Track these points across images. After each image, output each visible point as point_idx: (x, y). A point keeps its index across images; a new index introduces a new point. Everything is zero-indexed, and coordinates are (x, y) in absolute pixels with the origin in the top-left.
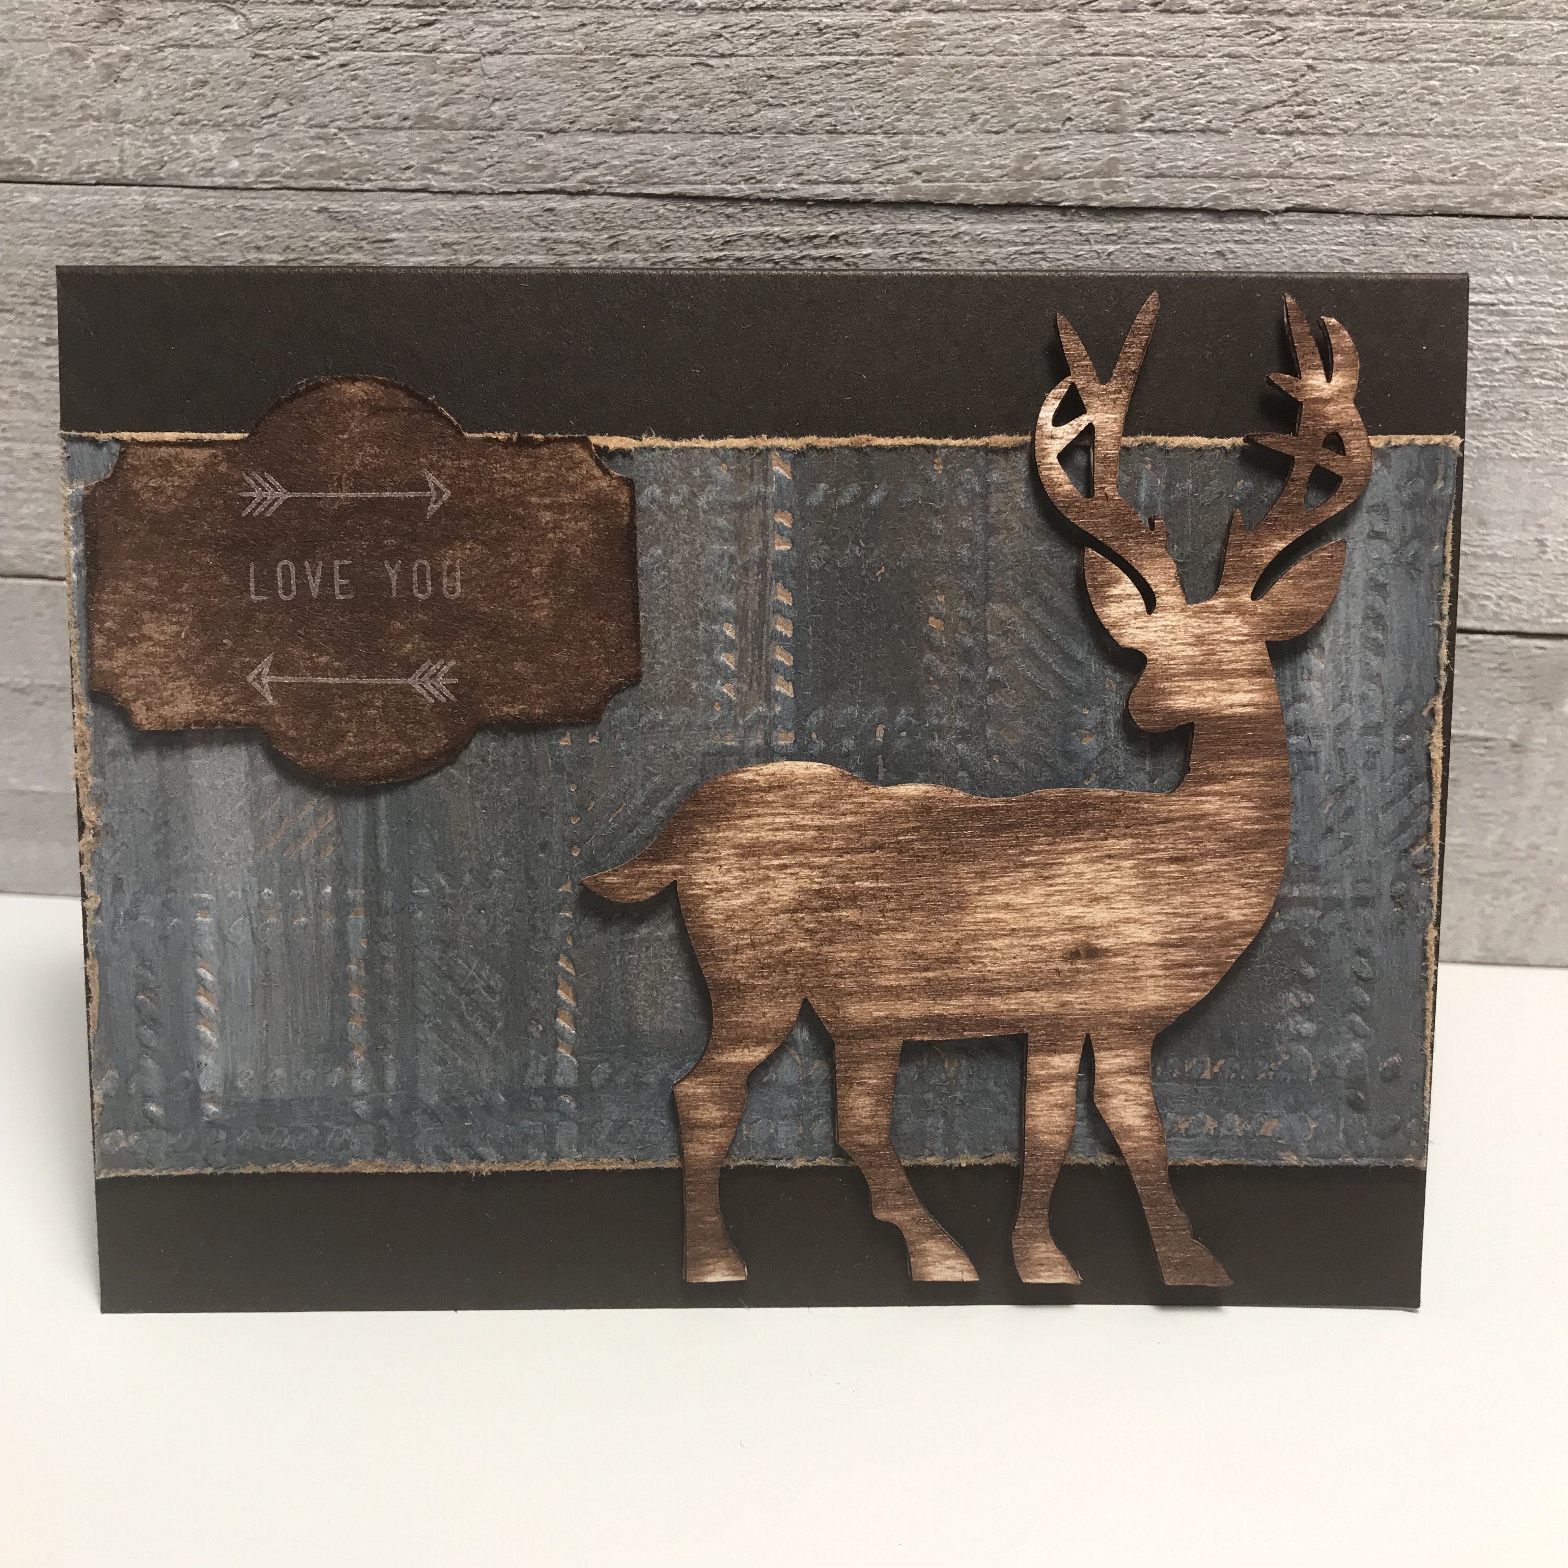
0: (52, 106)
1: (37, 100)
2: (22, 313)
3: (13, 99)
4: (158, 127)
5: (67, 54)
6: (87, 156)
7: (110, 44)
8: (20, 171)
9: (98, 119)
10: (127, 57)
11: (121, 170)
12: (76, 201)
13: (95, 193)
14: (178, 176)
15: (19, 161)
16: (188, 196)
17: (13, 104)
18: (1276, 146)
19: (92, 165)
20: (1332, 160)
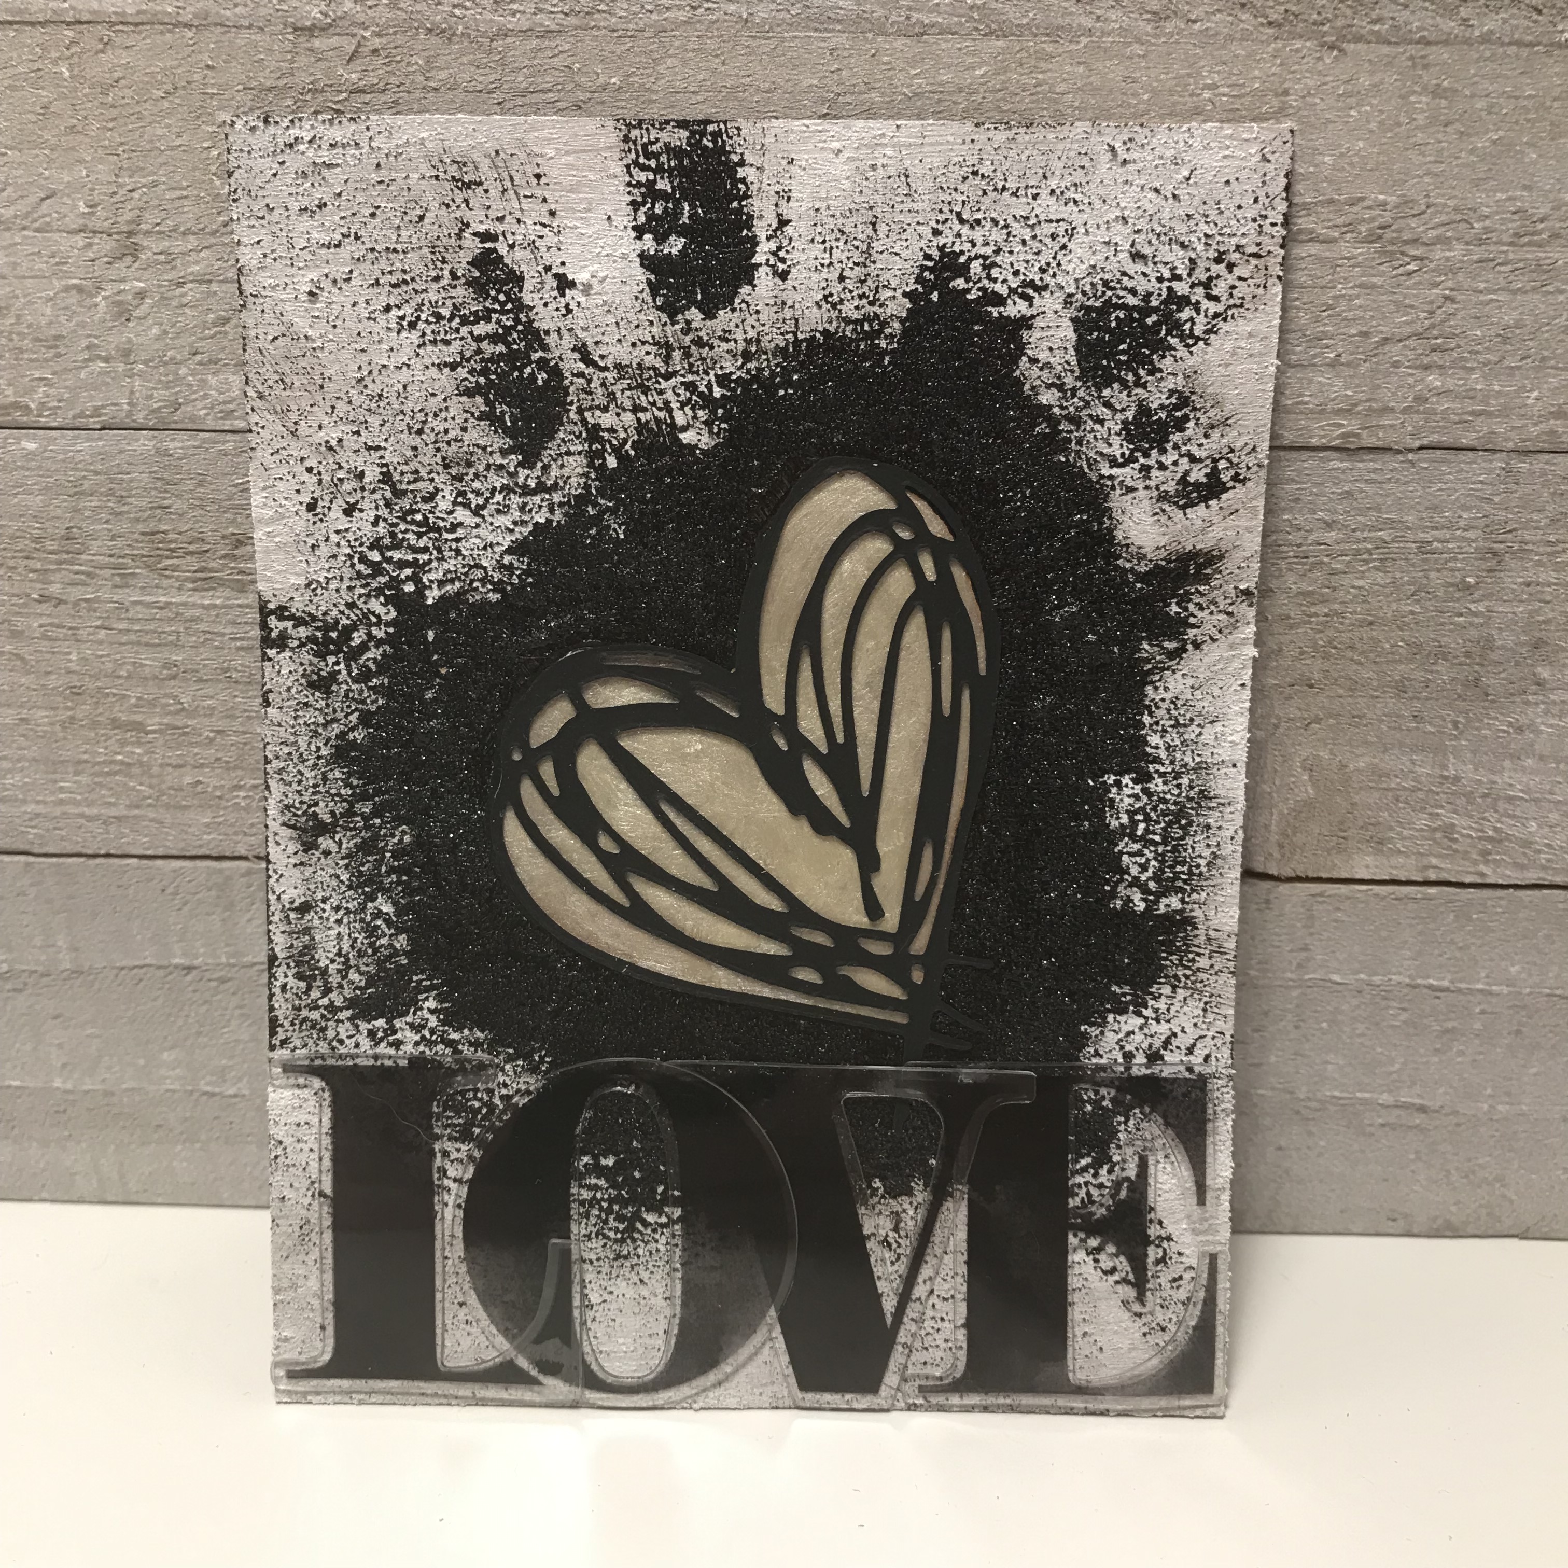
0: (56, 347)
1: (38, 340)
2: (15, 568)
3: (11, 340)
4: (172, 367)
5: (74, 292)
6: (92, 398)
7: (123, 280)
8: (18, 417)
9: (106, 360)
10: (141, 295)
11: (130, 414)
12: (78, 448)
13: (100, 439)
14: (193, 419)
15: (16, 406)
16: (204, 441)
17: (11, 345)
18: (1411, 380)
19: (97, 409)
20: (1471, 395)
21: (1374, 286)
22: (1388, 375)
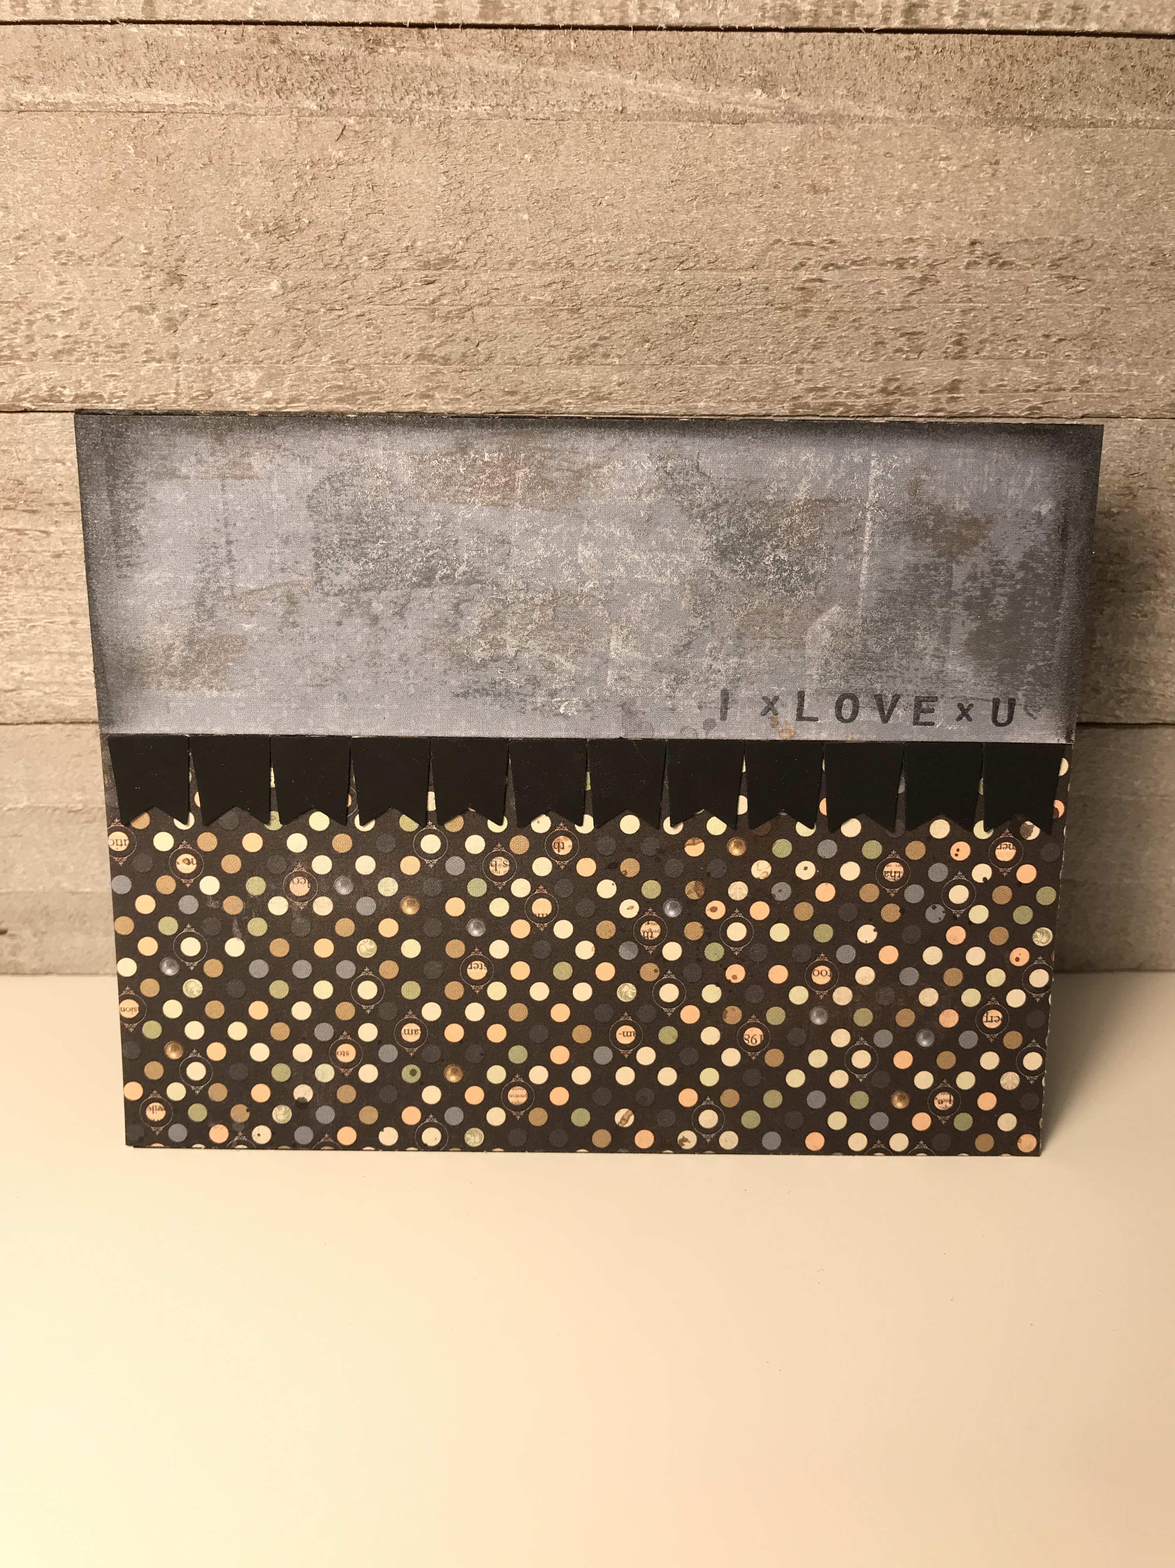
21: (1054, 301)
22: (1063, 364)
